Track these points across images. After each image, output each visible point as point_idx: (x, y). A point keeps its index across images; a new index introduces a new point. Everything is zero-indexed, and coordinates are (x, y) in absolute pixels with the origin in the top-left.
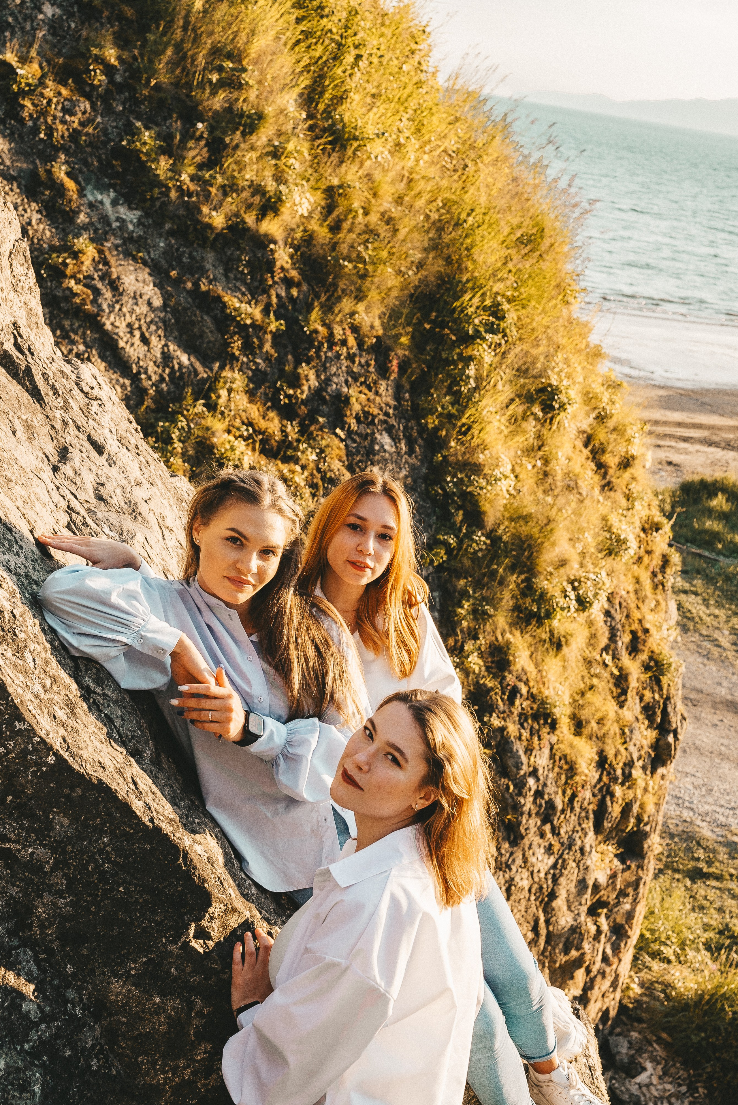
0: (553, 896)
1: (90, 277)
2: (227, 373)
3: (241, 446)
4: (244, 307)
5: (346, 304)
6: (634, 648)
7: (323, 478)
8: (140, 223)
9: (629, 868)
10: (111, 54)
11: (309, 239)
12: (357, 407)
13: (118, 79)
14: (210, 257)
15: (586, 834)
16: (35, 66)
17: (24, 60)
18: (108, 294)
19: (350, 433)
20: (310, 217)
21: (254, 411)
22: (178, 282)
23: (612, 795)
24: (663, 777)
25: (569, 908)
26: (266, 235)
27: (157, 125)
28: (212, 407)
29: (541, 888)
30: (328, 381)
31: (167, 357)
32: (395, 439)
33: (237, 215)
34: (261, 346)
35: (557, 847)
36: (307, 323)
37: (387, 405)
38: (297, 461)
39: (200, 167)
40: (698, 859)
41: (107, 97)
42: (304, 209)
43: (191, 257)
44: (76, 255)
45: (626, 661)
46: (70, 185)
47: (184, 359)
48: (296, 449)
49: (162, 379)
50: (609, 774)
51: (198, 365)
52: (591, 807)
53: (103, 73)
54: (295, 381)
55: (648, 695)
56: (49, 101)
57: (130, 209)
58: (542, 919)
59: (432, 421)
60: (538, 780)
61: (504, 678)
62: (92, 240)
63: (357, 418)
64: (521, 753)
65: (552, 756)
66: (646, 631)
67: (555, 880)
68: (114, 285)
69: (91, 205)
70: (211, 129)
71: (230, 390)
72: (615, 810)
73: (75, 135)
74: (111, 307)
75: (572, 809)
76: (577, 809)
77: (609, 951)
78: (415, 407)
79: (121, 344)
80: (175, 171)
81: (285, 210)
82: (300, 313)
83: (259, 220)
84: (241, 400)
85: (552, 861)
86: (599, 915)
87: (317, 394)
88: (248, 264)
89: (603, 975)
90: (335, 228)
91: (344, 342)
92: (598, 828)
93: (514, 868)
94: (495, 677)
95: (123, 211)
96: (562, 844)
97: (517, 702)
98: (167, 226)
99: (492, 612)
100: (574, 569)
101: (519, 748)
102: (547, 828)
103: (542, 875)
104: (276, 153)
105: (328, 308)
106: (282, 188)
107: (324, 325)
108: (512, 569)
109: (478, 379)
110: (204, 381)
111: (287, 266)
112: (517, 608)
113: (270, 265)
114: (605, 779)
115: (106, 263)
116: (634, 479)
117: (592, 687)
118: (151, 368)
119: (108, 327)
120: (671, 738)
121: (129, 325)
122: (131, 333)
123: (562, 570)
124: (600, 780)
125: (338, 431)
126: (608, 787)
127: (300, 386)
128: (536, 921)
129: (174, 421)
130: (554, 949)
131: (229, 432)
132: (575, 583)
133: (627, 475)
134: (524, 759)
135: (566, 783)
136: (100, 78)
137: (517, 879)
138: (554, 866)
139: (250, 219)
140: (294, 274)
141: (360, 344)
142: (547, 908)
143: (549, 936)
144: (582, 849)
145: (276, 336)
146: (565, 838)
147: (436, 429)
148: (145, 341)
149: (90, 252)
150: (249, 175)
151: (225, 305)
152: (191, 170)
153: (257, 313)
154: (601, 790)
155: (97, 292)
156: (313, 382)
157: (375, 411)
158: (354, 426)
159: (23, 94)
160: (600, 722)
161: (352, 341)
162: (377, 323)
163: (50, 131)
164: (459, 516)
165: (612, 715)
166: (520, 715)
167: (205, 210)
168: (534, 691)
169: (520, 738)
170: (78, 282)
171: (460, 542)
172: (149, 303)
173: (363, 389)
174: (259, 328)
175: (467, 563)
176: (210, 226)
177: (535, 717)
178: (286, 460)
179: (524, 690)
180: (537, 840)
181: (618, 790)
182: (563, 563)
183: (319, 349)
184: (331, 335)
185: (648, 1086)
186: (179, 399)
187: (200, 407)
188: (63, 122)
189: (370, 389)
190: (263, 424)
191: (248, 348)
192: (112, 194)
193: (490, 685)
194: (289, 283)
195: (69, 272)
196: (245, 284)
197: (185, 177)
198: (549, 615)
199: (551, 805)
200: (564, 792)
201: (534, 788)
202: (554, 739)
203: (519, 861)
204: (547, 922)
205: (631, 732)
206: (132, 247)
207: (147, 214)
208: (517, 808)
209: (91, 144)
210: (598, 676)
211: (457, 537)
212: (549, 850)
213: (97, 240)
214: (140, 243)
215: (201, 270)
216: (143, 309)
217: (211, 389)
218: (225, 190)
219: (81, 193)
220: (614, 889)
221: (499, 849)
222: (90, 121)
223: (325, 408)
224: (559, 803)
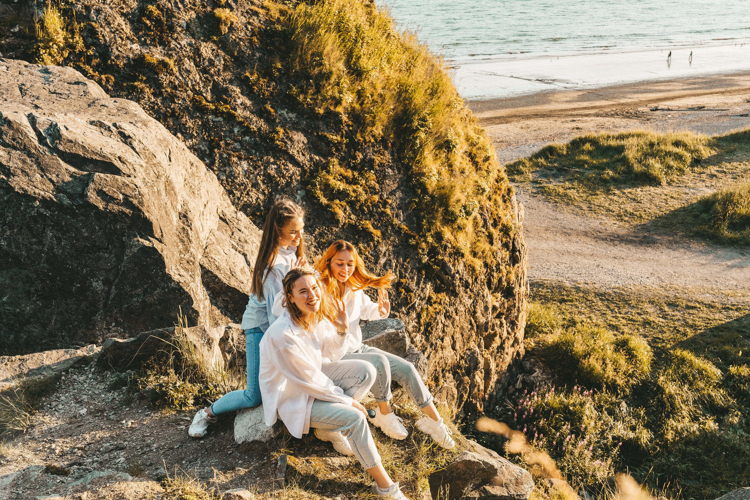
0: (475, 312)
1: (283, 139)
2: (332, 160)
3: (339, 183)
4: (334, 137)
5: (369, 129)
6: (495, 225)
7: (369, 188)
8: (296, 117)
9: (509, 300)
10: (279, 65)
11: (353, 109)
12: (377, 162)
13: (283, 72)
14: (321, 123)
15: (484, 291)
16: (256, 75)
17: (252, 74)
18: (289, 143)
19: (376, 170)
20: (352, 103)
21: (342, 170)
22: (312, 134)
23: (493, 276)
24: (518, 267)
25: (483, 316)
26: (338, 112)
27: (297, 84)
28: (328, 172)
29: (469, 310)
30: (366, 155)
31: (311, 159)
32: (393, 170)
33: (327, 108)
34: (342, 149)
35: (473, 296)
36: (356, 137)
37: (389, 159)
38: (359, 184)
39: (313, 95)
40: (563, 295)
41: (280, 79)
42: (350, 101)
43: (315, 124)
44: (277, 133)
45: (492, 229)
46: (272, 110)
47: (317, 158)
48: (358, 180)
49: (311, 166)
50: (490, 269)
51: (322, 159)
52: (485, 281)
53: (277, 72)
54: (355, 158)
55: (504, 240)
56: (262, 85)
57: (293, 113)
58: (473, 321)
59: (406, 161)
60: (460, 274)
61: (441, 243)
63: (378, 165)
64: (451, 266)
65: (465, 266)
66: (500, 218)
67: (474, 307)
68: (291, 140)
69: (280, 115)
70: (315, 81)
71: (333, 165)
72: (495, 281)
73: (272, 94)
74: (291, 146)
75: (477, 283)
76: (479, 282)
77: (510, 330)
78: (399, 157)
79: (296, 158)
80: (305, 98)
81: (344, 103)
82: (353, 135)
83: (335, 107)
84: (338, 168)
85: (472, 301)
86: (500, 318)
87: (363, 160)
88: (334, 123)
89: (508, 339)
90: (361, 104)
91: (370, 141)
92: (490, 288)
93: (457, 305)
94: (437, 243)
95: (290, 115)
96: (475, 295)
97: (447, 250)
98: (305, 116)
99: (435, 222)
100: (463, 202)
102: (468, 290)
103: (469, 306)
104: (338, 84)
105: (362, 132)
107: (362, 137)
108: (440, 206)
109: (421, 144)
110: (325, 163)
111: (347, 121)
112: (444, 218)
113: (341, 122)
114: (489, 271)
115: (287, 133)
116: (490, 164)
117: (479, 240)
118: (307, 163)
119: (291, 153)
120: (517, 253)
121: (298, 151)
122: (298, 153)
123: (458, 203)
124: (487, 271)
125: (372, 171)
126: (491, 274)
127: (357, 159)
128: (471, 321)
130: (481, 331)
131: (334, 179)
132: (465, 207)
133: (487, 164)
134: (452, 268)
135: (472, 274)
136: (277, 74)
137: (459, 308)
138: (473, 302)
139: (332, 108)
140: (350, 123)
141: (376, 140)
142: (474, 317)
143: (478, 327)
144: (483, 296)
145: (346, 144)
146: (476, 293)
147: (408, 163)
148: (303, 155)
149: (282, 130)
150: (330, 93)
151: (328, 138)
152: (310, 96)
153: (339, 138)
154: (488, 275)
155: (286, 143)
156: (361, 156)
157: (385, 162)
158: (378, 168)
159: (253, 85)
160: (483, 252)
161: (373, 140)
162: (381, 132)
163: (264, 94)
164: (419, 191)
165: (487, 249)
166: (449, 254)
167: (316, 109)
168: (454, 245)
169: (450, 261)
170: (279, 141)
172: (303, 142)
173: (379, 155)
174: (340, 143)
175: (423, 207)
176: (319, 113)
177: (455, 254)
178: (355, 184)
179: (449, 245)
180: (464, 294)
181: (495, 274)
182: (458, 201)
183: (362, 146)
184: (365, 140)
185: (537, 377)
186: (317, 171)
187: (324, 173)
188: (267, 90)
189: (381, 155)
190: (346, 174)
191: (337, 150)
192: (286, 110)
193: (437, 245)
194: (348, 126)
195: (276, 138)
196: (334, 130)
197: (308, 100)
198: (456, 219)
199: (467, 282)
200: (472, 278)
201: (459, 277)
202: (464, 260)
203: (458, 302)
204: (476, 322)
205: (497, 254)
206: (295, 126)
207: (298, 114)
208: (454, 285)
209: (277, 96)
210: (481, 236)
211: (419, 199)
212: (470, 297)
213: (283, 126)
214: (297, 124)
215: (319, 128)
216: (301, 145)
217: (327, 166)
218: (322, 101)
219: (276, 112)
220: (504, 308)
221: (450, 299)
222: (276, 88)
223: (366, 164)
224: (470, 281)
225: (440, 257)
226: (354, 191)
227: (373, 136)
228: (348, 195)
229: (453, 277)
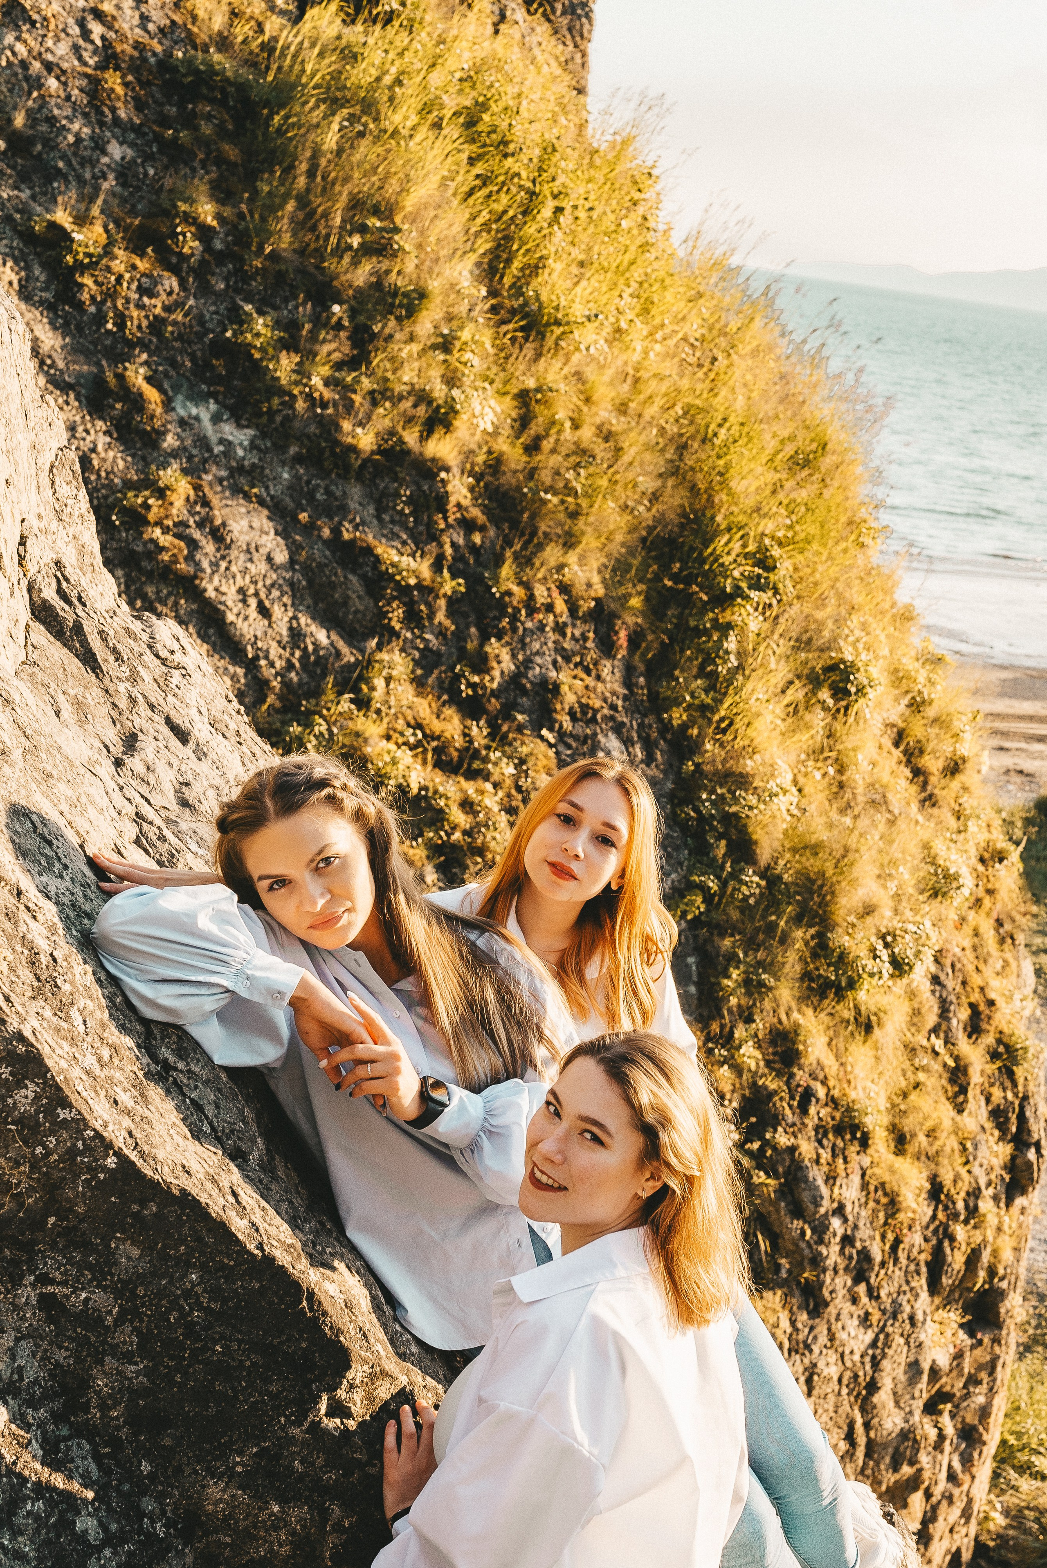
0: (873, 1387)
1: (184, 524)
2: (384, 656)
3: (405, 757)
4: (406, 561)
5: (552, 554)
6: (974, 1028)
8: (253, 446)
9: (980, 1342)
10: (207, 211)
11: (496, 464)
12: (570, 698)
13: (218, 245)
14: (355, 492)
15: (917, 1296)
16: (98, 229)
17: (82, 220)
18: (210, 548)
19: (561, 735)
20: (496, 434)
21: (424, 708)
22: (310, 529)
23: (952, 1239)
24: (1023, 1211)
25: (897, 1403)
26: (434, 460)
27: (275, 308)
28: (363, 703)
29: (856, 1376)
30: (528, 663)
31: (296, 635)
32: (626, 743)
33: (392, 433)
34: (431, 615)
35: (876, 1316)
36: (496, 580)
37: (614, 693)
38: (487, 777)
39: (338, 366)
41: (202, 272)
42: (486, 423)
43: (328, 492)
44: (161, 493)
45: (964, 1046)
46: (152, 395)
47: (322, 636)
48: (486, 760)
49: (290, 666)
50: (946, 1208)
51: (341, 645)
52: (923, 1257)
53: (195, 237)
54: (481, 664)
55: (997, 1094)
56: (119, 278)
57: (239, 426)
58: (859, 1421)
59: (678, 716)
60: (846, 1220)
61: (792, 1076)
62: (185, 471)
63: (572, 714)
64: (820, 1182)
65: (864, 1186)
66: (991, 1003)
67: (876, 1364)
68: (218, 535)
69: (183, 423)
70: (353, 313)
71: (388, 680)
72: (957, 1260)
73: (157, 325)
74: (215, 565)
75: (896, 1261)
76: (903, 1260)
77: (957, 1465)
78: (653, 696)
79: (230, 617)
80: (302, 371)
81: (461, 424)
82: (486, 567)
83: (424, 438)
84: (405, 693)
85: (869, 1336)
86: (940, 1413)
87: (514, 681)
88: (410, 501)
89: (950, 1499)
90: (532, 448)
91: (550, 608)
92: (934, 1287)
93: (816, 1349)
94: (779, 1074)
95: (228, 430)
96: (884, 1312)
97: (812, 1110)
98: (293, 450)
99: (772, 982)
100: (885, 918)
101: (817, 1175)
102: (862, 1289)
103: (857, 1357)
104: (445, 345)
105: (525, 561)
106: (455, 393)
107: (520, 583)
108: (798, 920)
109: (741, 654)
110: (350, 667)
111: (466, 502)
112: (806, 976)
113: (441, 502)
114: (941, 1216)
115: (206, 503)
116: (965, 789)
117: (917, 1086)
118: (275, 651)
119: (211, 594)
120: (1031, 1155)
121: (241, 591)
122: (244, 601)
123: (869, 920)
124: (934, 1217)
125: (544, 732)
126: (946, 1227)
127: (488, 670)
128: (851, 1425)
129: (308, 725)
130: (877, 1464)
131: (388, 738)
132: (887, 938)
133: (955, 784)
134: (824, 1190)
135: (886, 1223)
136: (191, 245)
137: (821, 1365)
138: (874, 1344)
139: (411, 437)
140: (476, 513)
141: (573, 610)
142: (866, 1406)
143: (871, 1445)
144: (912, 1318)
145: (453, 602)
146: (887, 1303)
147: (685, 727)
148: (264, 612)
149: (182, 488)
150: (408, 375)
151: (377, 559)
152: (325, 370)
153: (425, 569)
154: (935, 1232)
155: (193, 545)
156: (508, 665)
157: (597, 704)
158: (567, 725)
159: (81, 268)
160: (931, 1134)
161: (560, 606)
162: (596, 579)
163: (121, 320)
164: (721, 848)
165: (947, 1124)
166: (817, 1129)
167: (346, 426)
168: (836, 1093)
169: (817, 1162)
170: (166, 530)
171: (724, 884)
172: (269, 559)
173: (579, 672)
174: (427, 591)
175: (735, 915)
176: (353, 449)
177: (839, 1130)
178: (472, 775)
179: (821, 1092)
180: (847, 1307)
181: (960, 1231)
182: (868, 910)
183: (514, 618)
184: (531, 597)
186: (316, 693)
187: (345, 704)
188: (140, 306)
189: (588, 672)
190: (436, 726)
191: (412, 618)
192: (213, 406)
193: (772, 1086)
194: (468, 525)
195: (152, 517)
196: (406, 528)
197: (316, 381)
198: (852, 984)
199: (865, 1256)
200: (883, 1237)
201: (840, 1232)
202: (866, 1161)
203: (823, 1339)
204: (867, 1426)
205: (976, 1147)
206: (243, 481)
207: (264, 435)
208: (817, 1261)
209: (180, 337)
210: (925, 1069)
211: (718, 877)
212: (865, 1320)
213: (192, 471)
214: (254, 474)
215: (343, 510)
216: (260, 567)
217: (361, 678)
218: (375, 398)
219: (168, 405)
220: (961, 1374)
221: (793, 1323)
222: (179, 305)
223: (524, 701)
224: (877, 1253)
225: (783, 1139)
226: (467, 805)
227: (564, 589)
228: (438, 817)
229: (821, 1229)
